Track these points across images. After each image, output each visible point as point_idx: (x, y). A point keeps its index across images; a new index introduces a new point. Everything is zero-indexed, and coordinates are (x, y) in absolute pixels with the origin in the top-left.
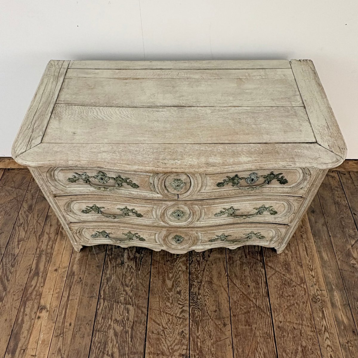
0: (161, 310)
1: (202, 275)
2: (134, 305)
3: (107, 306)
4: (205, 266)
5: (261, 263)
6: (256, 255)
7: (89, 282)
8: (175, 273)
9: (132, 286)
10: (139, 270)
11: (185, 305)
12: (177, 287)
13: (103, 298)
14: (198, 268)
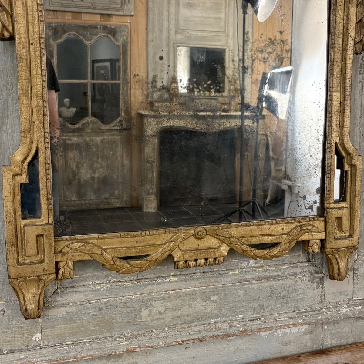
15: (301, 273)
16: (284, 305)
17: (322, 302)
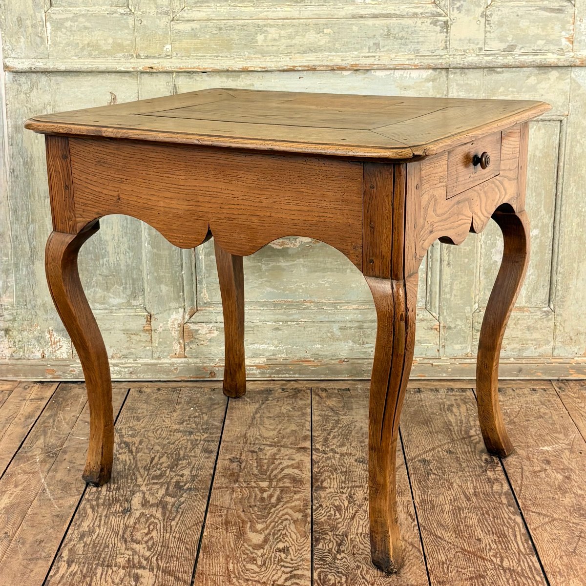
0: (232, 576)
1: (349, 526)
2: (155, 570)
3: (77, 572)
4: (356, 512)
5: (512, 509)
6: (496, 497)
7: (30, 539)
8: (273, 524)
9: (150, 543)
10: (173, 519)
11: (300, 567)
12: (278, 542)
13: (68, 559)
14: (335, 515)
15: (421, 14)
16: (402, 46)
17: (446, 48)
